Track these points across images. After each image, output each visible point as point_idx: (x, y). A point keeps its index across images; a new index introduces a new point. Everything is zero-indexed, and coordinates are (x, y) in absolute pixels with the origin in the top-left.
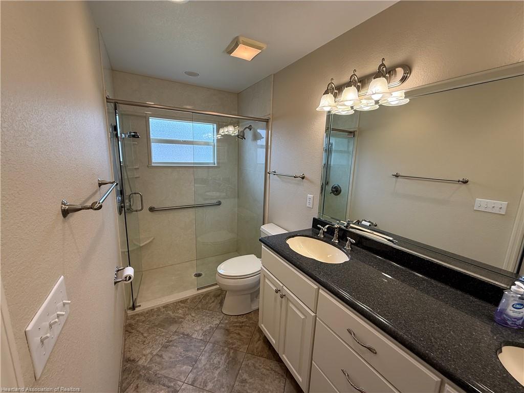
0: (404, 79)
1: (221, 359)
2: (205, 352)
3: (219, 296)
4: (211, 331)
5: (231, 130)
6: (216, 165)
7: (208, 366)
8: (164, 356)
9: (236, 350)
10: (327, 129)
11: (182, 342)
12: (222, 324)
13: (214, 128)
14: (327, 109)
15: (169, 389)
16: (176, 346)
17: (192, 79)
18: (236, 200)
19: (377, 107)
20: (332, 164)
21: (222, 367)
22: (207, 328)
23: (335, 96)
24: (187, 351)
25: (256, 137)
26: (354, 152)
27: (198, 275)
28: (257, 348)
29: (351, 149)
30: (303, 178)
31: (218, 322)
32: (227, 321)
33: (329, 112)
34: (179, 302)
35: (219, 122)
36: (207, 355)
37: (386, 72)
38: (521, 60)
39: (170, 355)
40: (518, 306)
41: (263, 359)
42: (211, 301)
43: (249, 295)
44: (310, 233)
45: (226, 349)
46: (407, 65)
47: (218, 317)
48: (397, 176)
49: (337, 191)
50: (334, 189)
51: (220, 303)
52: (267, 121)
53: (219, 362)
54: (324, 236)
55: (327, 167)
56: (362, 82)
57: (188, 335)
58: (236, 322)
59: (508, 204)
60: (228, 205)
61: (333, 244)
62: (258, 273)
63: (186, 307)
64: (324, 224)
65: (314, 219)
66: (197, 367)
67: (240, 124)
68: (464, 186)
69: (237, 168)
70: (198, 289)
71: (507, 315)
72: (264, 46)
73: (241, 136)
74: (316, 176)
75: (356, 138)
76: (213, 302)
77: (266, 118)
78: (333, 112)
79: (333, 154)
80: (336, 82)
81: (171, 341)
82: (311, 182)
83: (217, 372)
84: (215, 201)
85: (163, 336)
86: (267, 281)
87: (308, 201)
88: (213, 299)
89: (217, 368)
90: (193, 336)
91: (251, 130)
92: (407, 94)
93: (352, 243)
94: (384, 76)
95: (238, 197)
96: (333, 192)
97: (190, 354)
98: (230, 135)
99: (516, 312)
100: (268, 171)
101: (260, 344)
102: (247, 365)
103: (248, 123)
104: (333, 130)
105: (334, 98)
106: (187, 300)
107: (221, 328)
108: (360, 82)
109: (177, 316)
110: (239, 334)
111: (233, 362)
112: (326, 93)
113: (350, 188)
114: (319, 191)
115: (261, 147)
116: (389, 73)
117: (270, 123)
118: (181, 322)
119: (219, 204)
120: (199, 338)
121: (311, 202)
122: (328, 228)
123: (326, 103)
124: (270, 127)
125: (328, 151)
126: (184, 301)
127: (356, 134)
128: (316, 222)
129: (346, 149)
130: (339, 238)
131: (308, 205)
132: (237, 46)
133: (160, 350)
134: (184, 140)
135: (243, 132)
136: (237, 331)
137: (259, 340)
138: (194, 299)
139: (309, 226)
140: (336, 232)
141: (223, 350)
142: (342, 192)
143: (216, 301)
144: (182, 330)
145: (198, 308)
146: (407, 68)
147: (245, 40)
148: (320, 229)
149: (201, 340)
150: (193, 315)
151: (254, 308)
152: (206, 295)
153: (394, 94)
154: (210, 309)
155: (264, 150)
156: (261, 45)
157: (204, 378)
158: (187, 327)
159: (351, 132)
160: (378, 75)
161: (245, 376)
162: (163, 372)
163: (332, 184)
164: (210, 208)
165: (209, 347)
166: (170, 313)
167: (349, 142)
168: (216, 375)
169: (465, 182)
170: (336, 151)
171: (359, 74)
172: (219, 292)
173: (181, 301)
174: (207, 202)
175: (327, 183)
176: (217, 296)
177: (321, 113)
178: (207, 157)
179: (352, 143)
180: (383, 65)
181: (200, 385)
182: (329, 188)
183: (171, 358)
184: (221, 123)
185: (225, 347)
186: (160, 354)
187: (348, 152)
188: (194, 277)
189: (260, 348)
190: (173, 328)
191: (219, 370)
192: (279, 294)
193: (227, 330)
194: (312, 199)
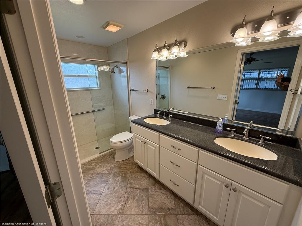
0: (185, 47)
1: (119, 178)
2: (111, 177)
3: (111, 154)
4: (111, 169)
5: (105, 68)
6: (99, 88)
7: (113, 182)
8: (90, 183)
9: (125, 174)
10: (157, 66)
11: (98, 176)
12: (116, 165)
13: (95, 67)
14: (156, 58)
15: (97, 194)
16: (95, 178)
17: (80, 40)
18: (113, 106)
19: (176, 57)
20: (160, 84)
21: (120, 181)
22: (109, 168)
23: (159, 52)
24: (102, 179)
25: (121, 72)
26: (170, 77)
27: (97, 148)
28: (135, 171)
29: (168, 75)
30: (148, 91)
31: (114, 165)
32: (118, 164)
33: (157, 59)
34: (90, 161)
35: (98, 64)
36: (112, 178)
37: (178, 44)
38: (218, 44)
39: (93, 182)
40: (221, 126)
41: (138, 174)
42: (108, 158)
43: (128, 150)
44: (153, 116)
45: (121, 174)
46: (185, 41)
47: (113, 163)
48: (189, 88)
49: (163, 97)
50: (162, 97)
51: (113, 157)
52: (126, 63)
53: (119, 179)
54: (160, 116)
55: (158, 86)
56: (169, 47)
57: (100, 173)
58: (123, 163)
59: (228, 96)
60: (109, 109)
61: (164, 119)
62: (132, 138)
63: (95, 162)
64: (159, 111)
65: (154, 110)
66: (108, 184)
67: (110, 65)
68: (214, 90)
69: (111, 89)
70: (100, 154)
71: (218, 129)
72: (123, 26)
73: (113, 71)
74: (153, 89)
75: (170, 70)
76: (109, 157)
77: (125, 61)
78: (158, 60)
79: (160, 79)
80: (159, 46)
81: (92, 177)
82: (151, 92)
83: (119, 183)
84: (101, 108)
85: (87, 176)
86: (136, 139)
87: (151, 102)
88: (109, 156)
89: (118, 182)
90: (103, 173)
91: (117, 68)
92: (187, 53)
93: (171, 117)
94: (177, 46)
95: (114, 105)
96: (162, 98)
97: (103, 180)
98: (105, 71)
99: (220, 128)
100: (130, 89)
101: (136, 169)
102: (132, 177)
103: (115, 64)
104: (159, 66)
105: (158, 53)
106: (95, 159)
107: (116, 167)
108: (168, 47)
109: (92, 167)
110: (125, 167)
111: (125, 178)
112: (155, 51)
113: (170, 95)
114: (156, 97)
115: (124, 77)
116: (179, 44)
117: (128, 64)
118: (95, 169)
119: (103, 109)
120: (106, 173)
121: (152, 102)
122: (161, 112)
123: (155, 56)
124: (128, 66)
125: (158, 77)
126: (93, 160)
127: (170, 68)
128: (155, 111)
129: (166, 76)
130: (166, 116)
131: (151, 104)
132: (108, 25)
133: (87, 182)
134: (78, 75)
135: (113, 69)
136: (124, 167)
137: (135, 167)
138: (98, 158)
139: (152, 113)
140: (164, 113)
141: (119, 175)
142: (166, 98)
143: (110, 157)
144: (96, 172)
145: (102, 162)
146: (185, 42)
147: (113, 23)
148: (157, 113)
149: (107, 173)
150: (100, 165)
151: (131, 155)
152: (105, 156)
153: (182, 53)
154: (109, 161)
155: (126, 78)
156: (121, 25)
157: (113, 186)
158: (98, 170)
159: (167, 68)
160: (175, 44)
161: (132, 181)
162: (92, 189)
163: (161, 94)
164: (98, 112)
165: (112, 175)
166: (88, 166)
167: (167, 72)
168: (118, 184)
169: (214, 88)
170: (162, 77)
171: (168, 43)
172: (111, 153)
173: (92, 160)
174: (96, 109)
175: (159, 94)
176: (110, 155)
177: (153, 60)
178: (94, 83)
179: (168, 72)
180: (176, 40)
181: (112, 189)
182: (160, 96)
183: (94, 183)
184: (99, 65)
185: (120, 173)
186: (88, 183)
187: (167, 77)
188: (95, 149)
189: (136, 170)
190: (91, 172)
191: (119, 182)
192: (143, 142)
193: (119, 167)
194: (153, 100)
